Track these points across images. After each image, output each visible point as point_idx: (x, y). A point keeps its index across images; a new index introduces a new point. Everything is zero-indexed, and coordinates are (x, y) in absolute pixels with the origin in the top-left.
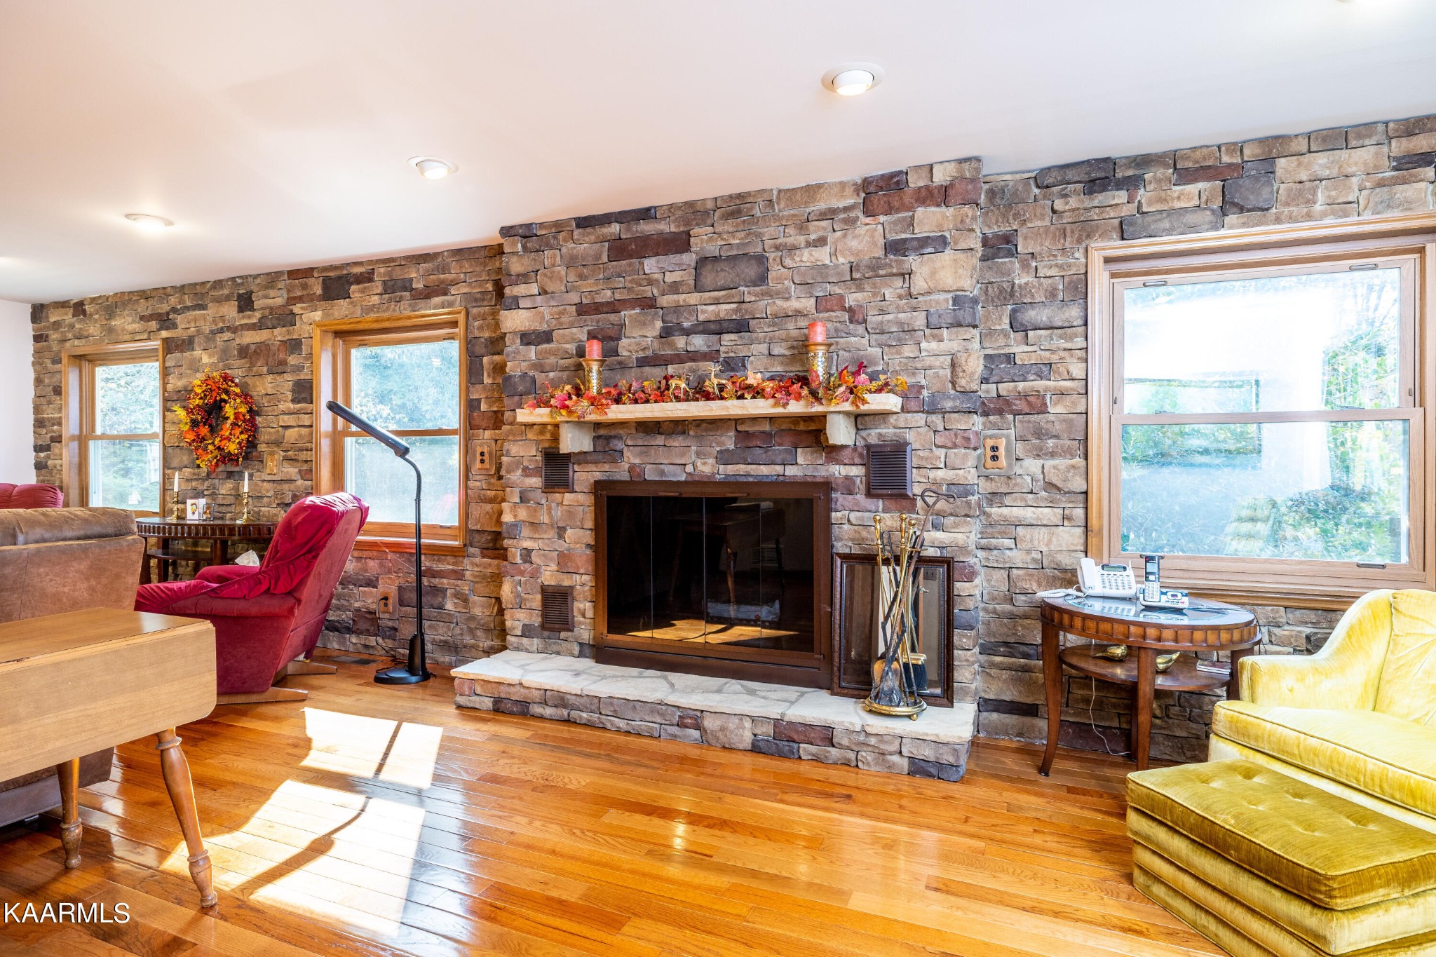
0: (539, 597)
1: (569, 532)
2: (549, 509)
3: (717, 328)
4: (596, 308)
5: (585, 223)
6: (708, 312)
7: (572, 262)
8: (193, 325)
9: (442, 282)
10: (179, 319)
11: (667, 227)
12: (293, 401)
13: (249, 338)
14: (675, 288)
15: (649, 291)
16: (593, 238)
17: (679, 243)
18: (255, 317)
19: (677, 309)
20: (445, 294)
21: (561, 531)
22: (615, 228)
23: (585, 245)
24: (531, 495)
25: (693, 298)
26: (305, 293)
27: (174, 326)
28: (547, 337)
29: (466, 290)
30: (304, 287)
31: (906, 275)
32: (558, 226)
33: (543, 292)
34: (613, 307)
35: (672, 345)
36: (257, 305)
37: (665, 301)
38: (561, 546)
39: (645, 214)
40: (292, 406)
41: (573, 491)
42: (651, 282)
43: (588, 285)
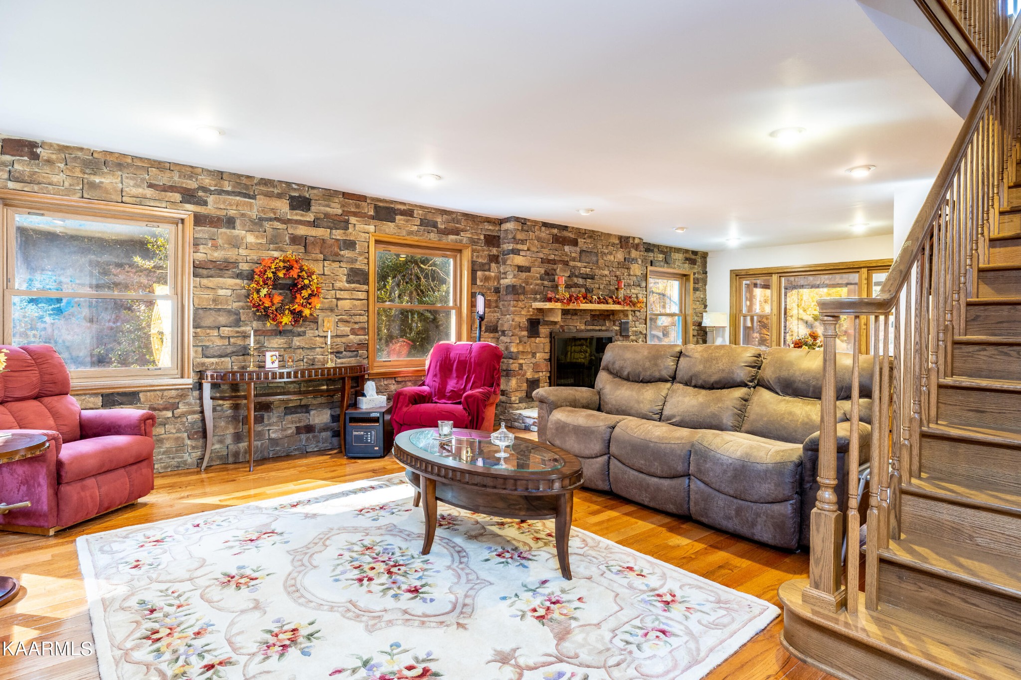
0: (525, 384)
1: (538, 355)
2: (530, 345)
3: (585, 277)
4: (549, 261)
5: (545, 225)
6: (583, 270)
7: (539, 239)
8: (234, 208)
9: (457, 228)
10: (211, 199)
11: (572, 236)
12: (348, 282)
13: (302, 231)
14: (574, 259)
15: (566, 259)
16: (548, 232)
17: (575, 243)
18: (310, 217)
19: (574, 267)
20: (458, 235)
21: (534, 355)
22: (555, 231)
23: (544, 234)
24: (523, 339)
25: (579, 264)
26: (358, 210)
27: (205, 203)
28: (527, 269)
29: (470, 236)
30: (358, 206)
31: (628, 269)
32: (535, 223)
33: (528, 250)
34: (554, 262)
35: (572, 280)
36: (313, 208)
37: (572, 263)
38: (534, 360)
39: (565, 228)
40: (347, 285)
41: (539, 337)
42: (567, 255)
43: (546, 251)
